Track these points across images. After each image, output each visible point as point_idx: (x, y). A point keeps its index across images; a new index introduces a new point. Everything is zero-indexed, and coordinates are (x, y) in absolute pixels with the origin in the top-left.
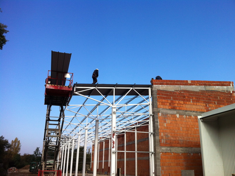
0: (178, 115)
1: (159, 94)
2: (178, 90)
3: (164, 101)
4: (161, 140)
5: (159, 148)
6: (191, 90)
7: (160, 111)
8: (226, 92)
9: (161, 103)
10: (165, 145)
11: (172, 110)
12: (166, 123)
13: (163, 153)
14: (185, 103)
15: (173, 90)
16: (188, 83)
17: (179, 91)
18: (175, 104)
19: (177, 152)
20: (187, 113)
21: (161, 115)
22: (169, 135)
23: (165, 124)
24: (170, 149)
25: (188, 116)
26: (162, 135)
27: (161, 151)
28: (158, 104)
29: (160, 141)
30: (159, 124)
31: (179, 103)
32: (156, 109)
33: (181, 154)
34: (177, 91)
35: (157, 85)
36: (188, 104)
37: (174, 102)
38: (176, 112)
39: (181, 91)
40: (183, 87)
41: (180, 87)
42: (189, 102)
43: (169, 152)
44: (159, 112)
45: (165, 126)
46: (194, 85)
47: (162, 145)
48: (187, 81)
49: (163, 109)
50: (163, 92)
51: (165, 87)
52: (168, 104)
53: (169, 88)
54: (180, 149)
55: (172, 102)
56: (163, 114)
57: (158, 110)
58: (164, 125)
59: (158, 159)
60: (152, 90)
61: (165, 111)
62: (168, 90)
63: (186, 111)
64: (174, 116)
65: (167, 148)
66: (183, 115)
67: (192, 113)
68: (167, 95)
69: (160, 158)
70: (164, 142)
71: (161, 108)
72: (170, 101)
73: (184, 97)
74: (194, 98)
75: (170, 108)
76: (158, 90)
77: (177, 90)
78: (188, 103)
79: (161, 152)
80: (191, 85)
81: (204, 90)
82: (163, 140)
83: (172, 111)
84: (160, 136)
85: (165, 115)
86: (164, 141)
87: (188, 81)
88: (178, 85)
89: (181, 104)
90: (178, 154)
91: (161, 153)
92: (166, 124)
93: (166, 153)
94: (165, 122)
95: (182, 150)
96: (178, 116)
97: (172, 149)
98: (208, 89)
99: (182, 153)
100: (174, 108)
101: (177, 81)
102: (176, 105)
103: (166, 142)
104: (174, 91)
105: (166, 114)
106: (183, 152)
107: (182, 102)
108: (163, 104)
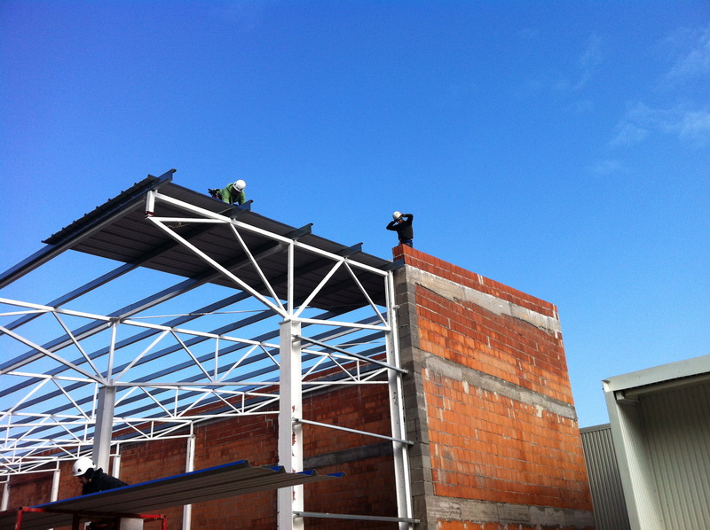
0: (467, 383)
1: (419, 300)
2: (461, 300)
3: (433, 326)
4: (437, 471)
5: (434, 503)
6: (485, 307)
7: (427, 362)
8: (547, 331)
9: (426, 335)
10: (447, 491)
11: (453, 365)
12: (443, 408)
13: (443, 521)
14: (478, 346)
15: (449, 296)
16: (479, 283)
17: (463, 304)
18: (457, 344)
19: (474, 518)
20: (484, 380)
21: (430, 379)
22: (452, 454)
23: (441, 410)
24: (457, 506)
25: (486, 393)
26: (437, 454)
27: (438, 516)
28: (421, 335)
29: (434, 475)
30: (426, 409)
31: (465, 342)
32: (417, 351)
33: (483, 527)
34: (458, 301)
35: (414, 268)
36: (484, 353)
37: (454, 336)
38: (461, 374)
39: (467, 303)
40: (471, 294)
41: (463, 289)
42: (486, 346)
43: (459, 517)
44: (423, 365)
45: (442, 419)
46: (491, 294)
47: (438, 492)
48: (476, 278)
49: (433, 355)
50: (429, 296)
51: (432, 280)
52: (442, 341)
53: (442, 286)
54: (481, 507)
55: (450, 335)
56: (432, 372)
57: (421, 358)
58: (440, 415)
60: (400, 282)
61: (436, 365)
62: (440, 293)
63: (482, 374)
64: (458, 386)
65: (450, 504)
66: (477, 388)
67: (493, 382)
68: (438, 309)
70: (442, 481)
71: (427, 352)
72: (445, 333)
73: (474, 325)
74: (494, 336)
75: (447, 355)
76: (419, 286)
77: (459, 297)
78: (482, 347)
79: (438, 520)
80: (484, 290)
81: (510, 314)
82: (441, 470)
83: (452, 368)
84: (432, 457)
85: (438, 377)
86: (442, 477)
87: (479, 276)
88: (459, 281)
89: (469, 348)
91: (440, 524)
92: (443, 414)
93: (450, 521)
94: (440, 405)
95: (485, 510)
96: (465, 385)
97: (461, 505)
98: (516, 316)
99: (487, 525)
100: (455, 359)
101: (458, 270)
102: (459, 348)
103: (449, 480)
104: (453, 300)
105: (441, 377)
106: (487, 519)
107: (471, 342)
108: (432, 336)
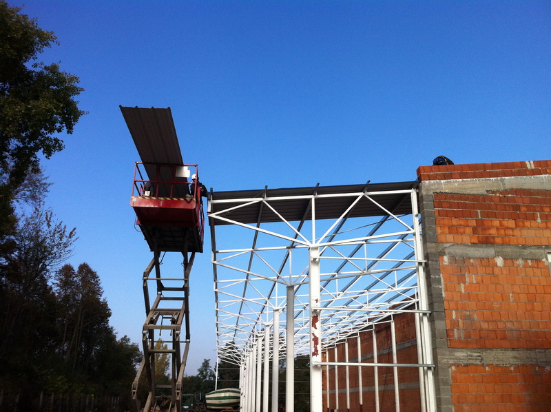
0: (501, 258)
1: (440, 205)
2: (498, 191)
3: (455, 222)
4: (453, 330)
5: (448, 353)
6: (535, 188)
7: (446, 251)
9: (447, 230)
10: (465, 344)
11: (481, 247)
12: (465, 283)
13: (458, 366)
14: (521, 224)
15: (482, 191)
16: (527, 169)
17: (501, 193)
18: (489, 229)
19: (502, 363)
20: (527, 252)
21: (450, 263)
22: (475, 317)
23: (462, 285)
24: (478, 354)
25: (529, 262)
26: (454, 317)
27: (451, 362)
28: (439, 231)
29: (448, 333)
30: (443, 286)
31: (501, 225)
32: (433, 245)
33: (512, 369)
34: (493, 192)
35: (432, 181)
36: (531, 228)
37: (485, 223)
38: (493, 252)
39: (506, 191)
40: (510, 182)
41: (502, 181)
42: (533, 222)
43: (478, 362)
44: (442, 254)
45: (463, 291)
46: (546, 173)
47: (453, 345)
48: (523, 164)
49: (455, 244)
50: (453, 198)
51: (456, 184)
52: (469, 230)
53: (471, 186)
54: (511, 353)
55: (480, 223)
56: (453, 258)
57: (440, 249)
58: (460, 289)
59: (446, 383)
60: (420, 195)
61: (459, 251)
62: (468, 192)
63: (524, 247)
64: (487, 262)
65: (469, 353)
66: (517, 259)
67: (542, 251)
68: (465, 206)
69: (451, 381)
70: (459, 338)
71: (447, 243)
72: (473, 223)
73: (517, 208)
74: (547, 210)
75: (475, 240)
76: (438, 195)
77: (495, 189)
78: (527, 224)
79: (451, 365)
80: (533, 172)
82: (458, 329)
83: (481, 250)
84: (448, 321)
85: (461, 263)
86: (459, 334)
87: (527, 162)
88: (496, 175)
89: (508, 228)
90: (505, 369)
91: (453, 368)
92: (465, 287)
93: (466, 366)
94: (462, 279)
95: (518, 356)
96: (500, 261)
97: (484, 353)
99: (517, 367)
100: (487, 241)
101: (494, 166)
102: (493, 232)
103: (468, 336)
104: (485, 193)
105: (465, 259)
106: (519, 362)
107: (511, 223)
108: (453, 230)
